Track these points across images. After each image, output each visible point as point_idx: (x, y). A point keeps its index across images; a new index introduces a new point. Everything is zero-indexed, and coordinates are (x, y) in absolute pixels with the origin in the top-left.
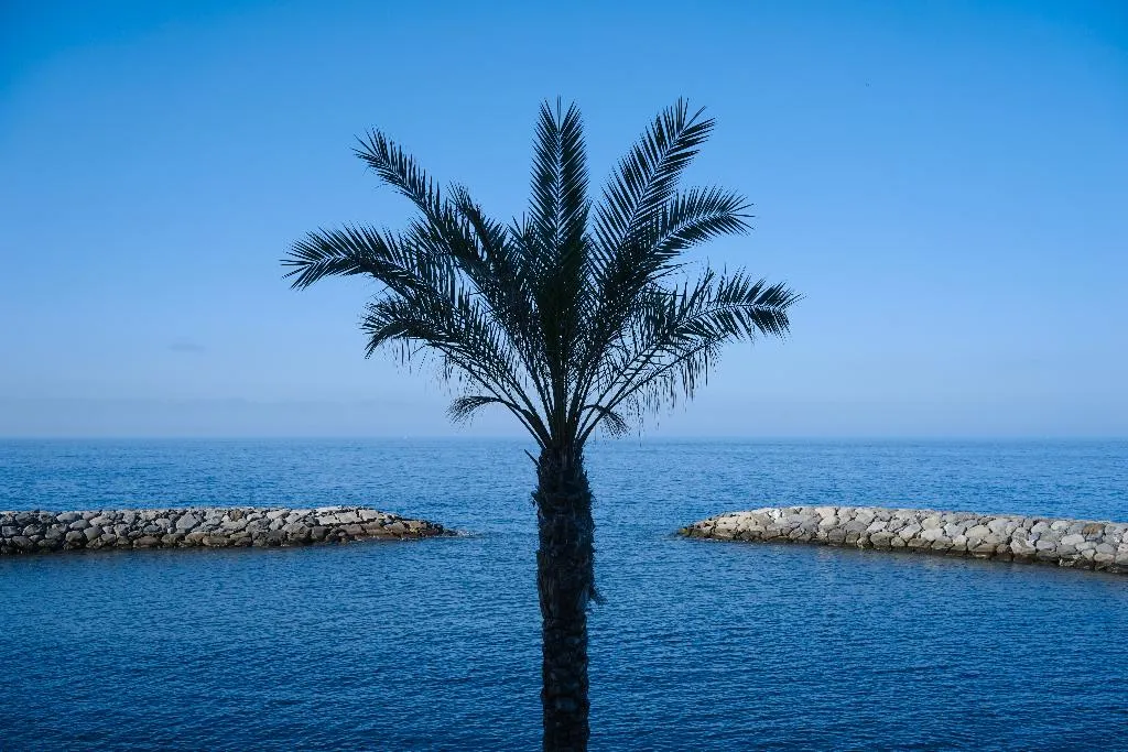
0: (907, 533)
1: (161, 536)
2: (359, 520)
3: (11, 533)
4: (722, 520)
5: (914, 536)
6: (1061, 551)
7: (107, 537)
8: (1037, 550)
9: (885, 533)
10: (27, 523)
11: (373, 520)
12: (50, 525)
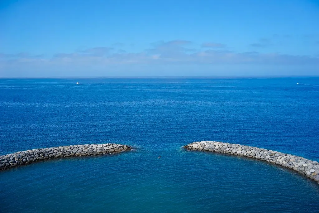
0: (234, 151)
1: (70, 154)
2: (113, 148)
3: (38, 156)
4: (194, 145)
5: (235, 152)
6: (266, 159)
7: (58, 155)
8: (261, 158)
9: (229, 151)
10: (40, 153)
11: (116, 147)
12: (45, 153)
